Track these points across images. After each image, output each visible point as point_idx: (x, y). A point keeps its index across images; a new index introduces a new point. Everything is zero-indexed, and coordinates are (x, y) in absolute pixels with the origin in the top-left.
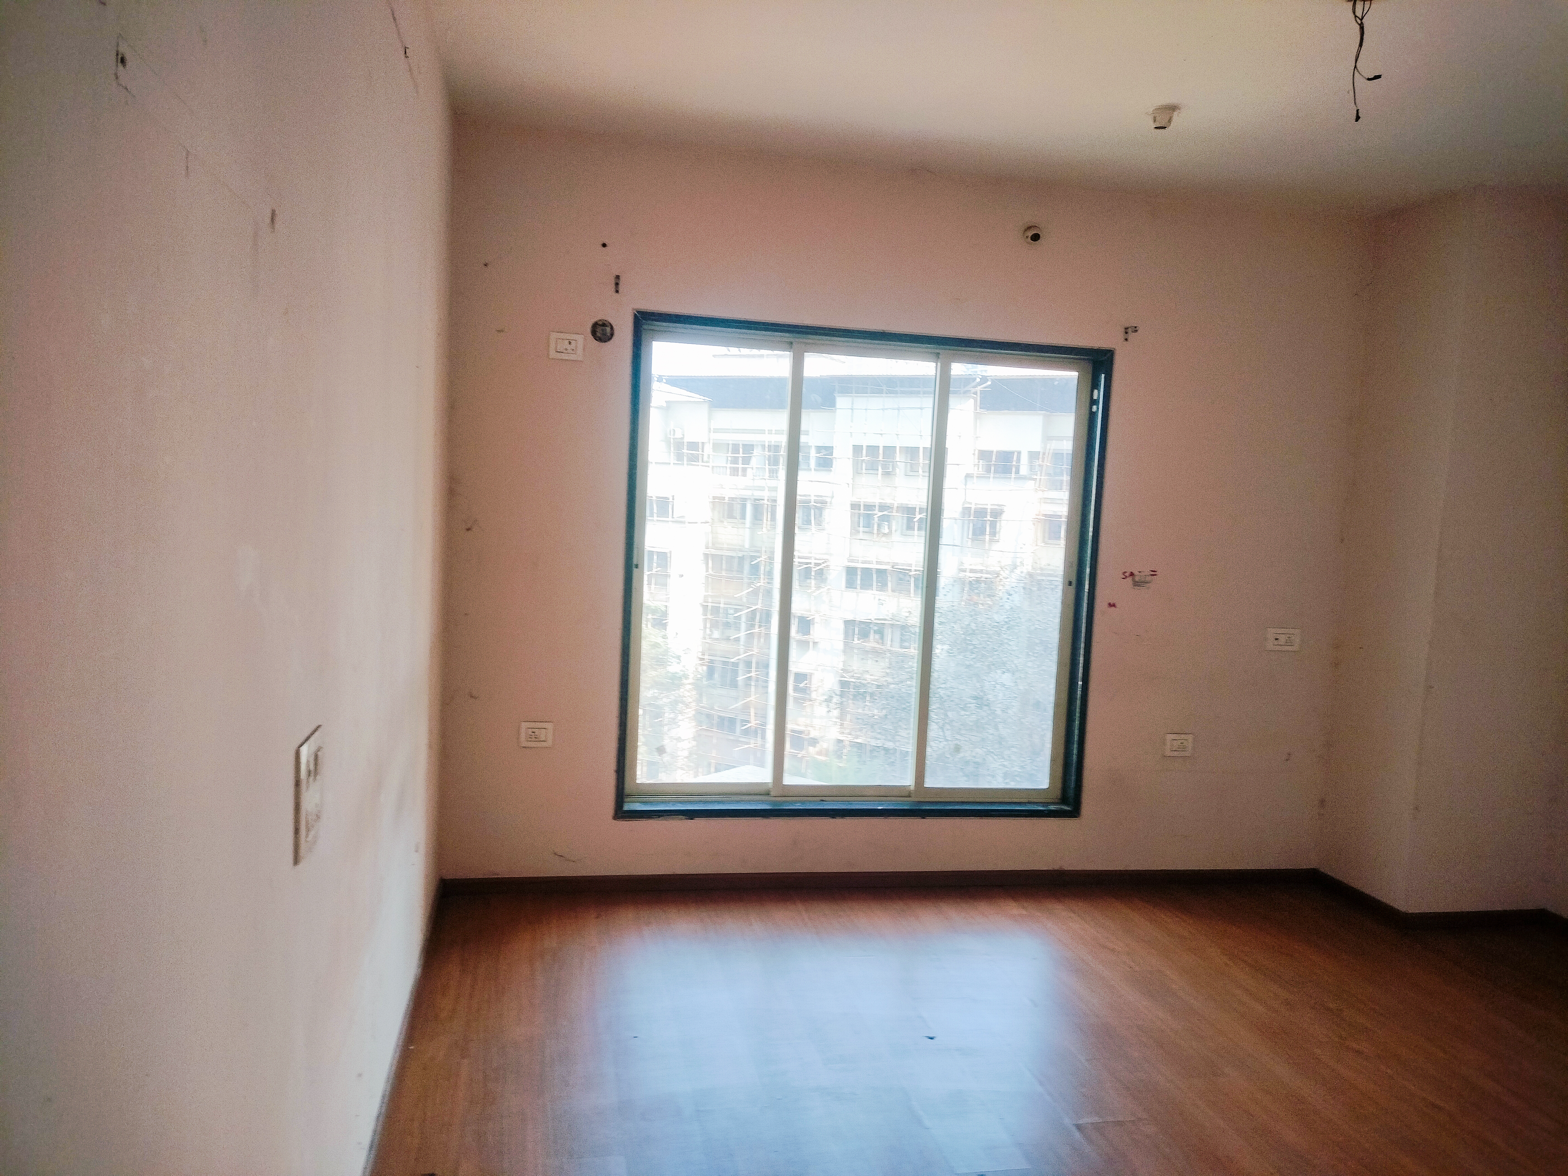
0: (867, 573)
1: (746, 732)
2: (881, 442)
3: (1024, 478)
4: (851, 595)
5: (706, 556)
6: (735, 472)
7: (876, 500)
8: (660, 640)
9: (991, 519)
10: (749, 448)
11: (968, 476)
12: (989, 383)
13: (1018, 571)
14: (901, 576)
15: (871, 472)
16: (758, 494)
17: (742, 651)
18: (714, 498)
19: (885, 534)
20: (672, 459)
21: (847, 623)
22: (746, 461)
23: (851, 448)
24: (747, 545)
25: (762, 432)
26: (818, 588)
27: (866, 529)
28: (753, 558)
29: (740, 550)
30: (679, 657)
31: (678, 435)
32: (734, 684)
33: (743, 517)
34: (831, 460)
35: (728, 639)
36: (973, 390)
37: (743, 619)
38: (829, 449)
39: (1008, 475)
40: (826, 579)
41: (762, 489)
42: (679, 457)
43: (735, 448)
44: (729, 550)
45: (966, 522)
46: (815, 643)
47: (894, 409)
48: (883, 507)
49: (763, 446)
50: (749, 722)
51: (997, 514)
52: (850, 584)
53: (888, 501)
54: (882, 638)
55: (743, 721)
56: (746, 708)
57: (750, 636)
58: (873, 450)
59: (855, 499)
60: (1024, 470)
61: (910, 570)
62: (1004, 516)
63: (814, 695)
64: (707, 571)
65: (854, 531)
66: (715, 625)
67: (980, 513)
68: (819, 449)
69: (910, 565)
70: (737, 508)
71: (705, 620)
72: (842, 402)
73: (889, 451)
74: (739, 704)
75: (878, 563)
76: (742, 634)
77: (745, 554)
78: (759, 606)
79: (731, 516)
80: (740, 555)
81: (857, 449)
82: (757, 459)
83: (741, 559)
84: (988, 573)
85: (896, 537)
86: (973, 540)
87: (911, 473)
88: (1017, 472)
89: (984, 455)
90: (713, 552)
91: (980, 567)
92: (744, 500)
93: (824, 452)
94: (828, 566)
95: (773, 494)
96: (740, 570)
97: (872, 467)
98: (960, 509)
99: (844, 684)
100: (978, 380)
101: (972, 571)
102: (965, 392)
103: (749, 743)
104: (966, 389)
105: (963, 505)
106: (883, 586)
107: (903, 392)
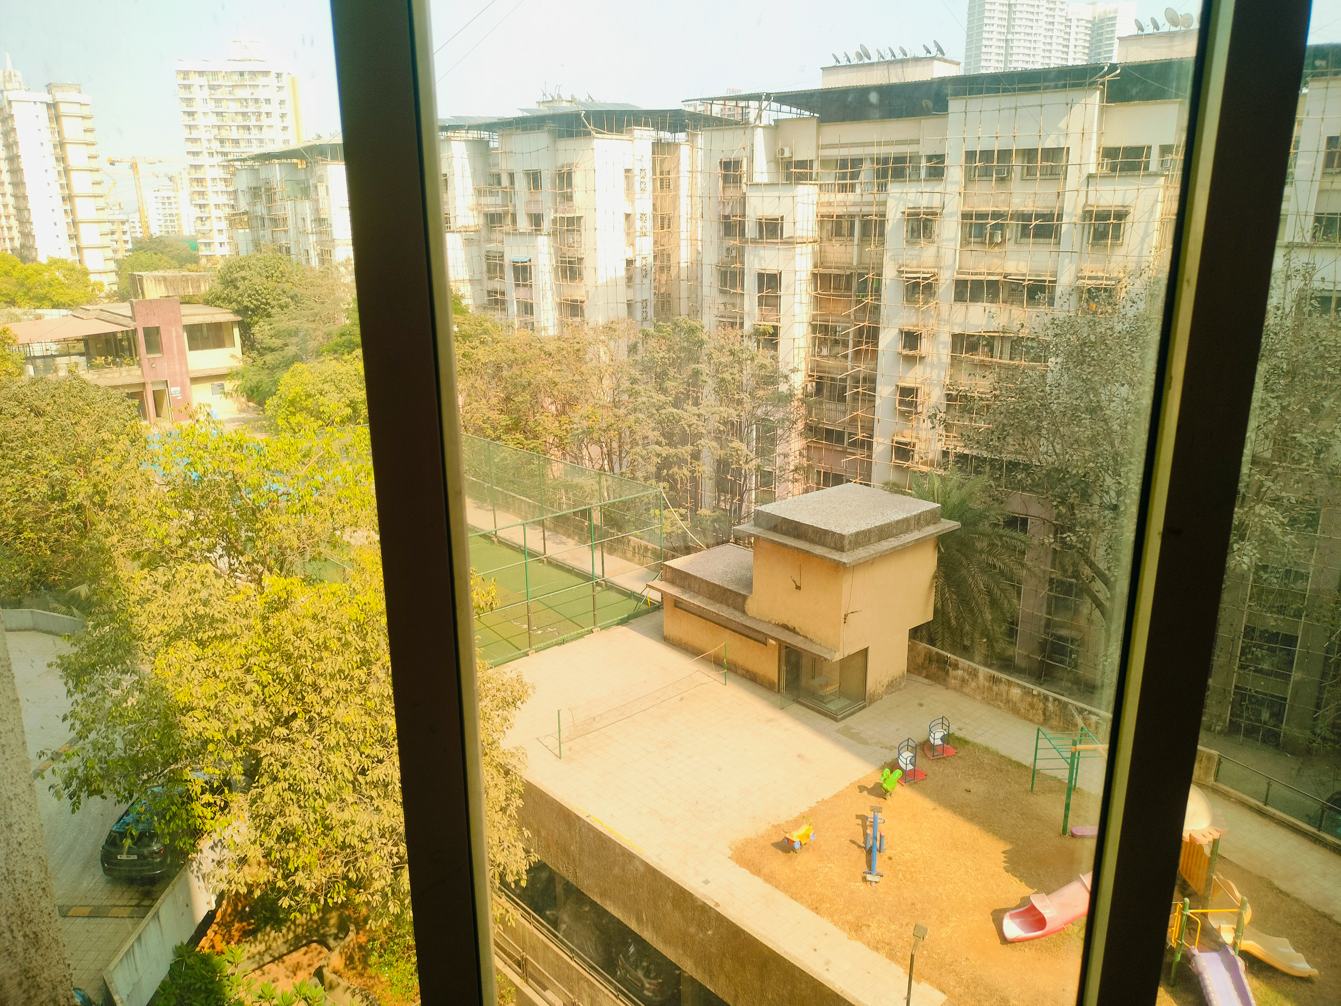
0: (978, 284)
1: (854, 444)
2: (996, 146)
3: (1156, 175)
4: (960, 308)
5: (814, 275)
6: (843, 188)
7: (989, 208)
8: (768, 362)
9: (1115, 222)
10: (857, 162)
11: (1090, 176)
12: (1118, 71)
13: (1145, 276)
14: (1013, 286)
15: (984, 178)
16: (866, 209)
17: (849, 367)
18: (822, 216)
19: (997, 244)
20: (782, 180)
21: (954, 336)
22: (855, 176)
23: (964, 154)
24: (855, 263)
25: (871, 144)
26: (926, 302)
27: (979, 240)
28: (861, 275)
29: (848, 268)
30: (786, 377)
31: (787, 154)
32: (842, 399)
33: (851, 234)
34: (943, 169)
35: (835, 356)
36: (1101, 80)
37: (851, 336)
38: (940, 158)
39: (1136, 173)
40: (935, 293)
41: (870, 204)
42: (788, 177)
43: (843, 163)
44: (838, 268)
45: (1087, 227)
46: (922, 358)
47: (1010, 109)
48: (996, 215)
49: (872, 160)
50: (856, 435)
51: (1121, 216)
52: (960, 297)
53: (1003, 209)
54: (992, 350)
55: (850, 434)
56: (854, 420)
57: (857, 353)
58: (987, 155)
59: (967, 209)
60: (1154, 166)
61: (1024, 280)
62: (1129, 218)
63: (920, 409)
64: (816, 290)
65: (965, 242)
66: (822, 342)
67: (1103, 216)
68: (930, 158)
69: (1024, 275)
70: (846, 225)
71: (814, 338)
72: (955, 105)
73: (1005, 155)
74: (847, 418)
75: (989, 274)
76: (850, 351)
77: (853, 271)
78: (866, 324)
79: (838, 233)
80: (848, 272)
81: (970, 155)
82: (866, 172)
83: (849, 277)
84: (1111, 279)
85: (1010, 246)
86: (1092, 245)
87: (1028, 177)
88: (1146, 168)
89: (1109, 153)
90: (822, 271)
91: (1100, 274)
92: (852, 216)
93: (935, 161)
94: (937, 280)
95: (882, 208)
96: (848, 287)
97: (986, 173)
98: (1080, 212)
99: (949, 397)
100: (1106, 68)
101: (1090, 278)
102: (1091, 84)
103: (854, 454)
104: (1092, 80)
105: (1084, 206)
106: (994, 298)
107: (1021, 90)
